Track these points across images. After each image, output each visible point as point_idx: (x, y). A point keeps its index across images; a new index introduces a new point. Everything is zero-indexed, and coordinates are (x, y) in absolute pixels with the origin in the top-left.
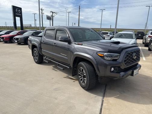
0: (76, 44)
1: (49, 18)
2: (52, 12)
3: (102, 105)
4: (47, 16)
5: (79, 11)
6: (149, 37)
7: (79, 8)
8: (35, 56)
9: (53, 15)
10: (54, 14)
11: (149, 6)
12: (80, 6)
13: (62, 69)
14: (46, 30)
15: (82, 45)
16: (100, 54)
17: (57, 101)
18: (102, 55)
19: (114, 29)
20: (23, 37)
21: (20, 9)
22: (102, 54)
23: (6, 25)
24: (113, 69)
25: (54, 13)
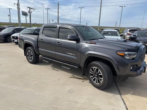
0: (88, 43)
1: (25, 14)
2: (30, 8)
3: (125, 103)
4: (22, 11)
5: (58, 8)
6: (127, 34)
7: (58, 5)
8: (28, 56)
9: (31, 11)
11: (122, 7)
12: (58, 3)
13: (69, 69)
14: (44, 27)
15: (95, 44)
16: (120, 53)
18: (123, 55)
19: (98, 27)
20: (3, 34)
22: (123, 53)
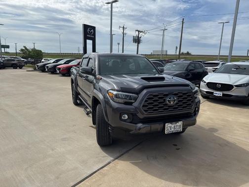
2: (139, 31)
7: (183, 22)
10: (141, 34)
17: (51, 152)
21: (94, 28)
23: (79, 51)
24: (126, 117)
25: (141, 32)
